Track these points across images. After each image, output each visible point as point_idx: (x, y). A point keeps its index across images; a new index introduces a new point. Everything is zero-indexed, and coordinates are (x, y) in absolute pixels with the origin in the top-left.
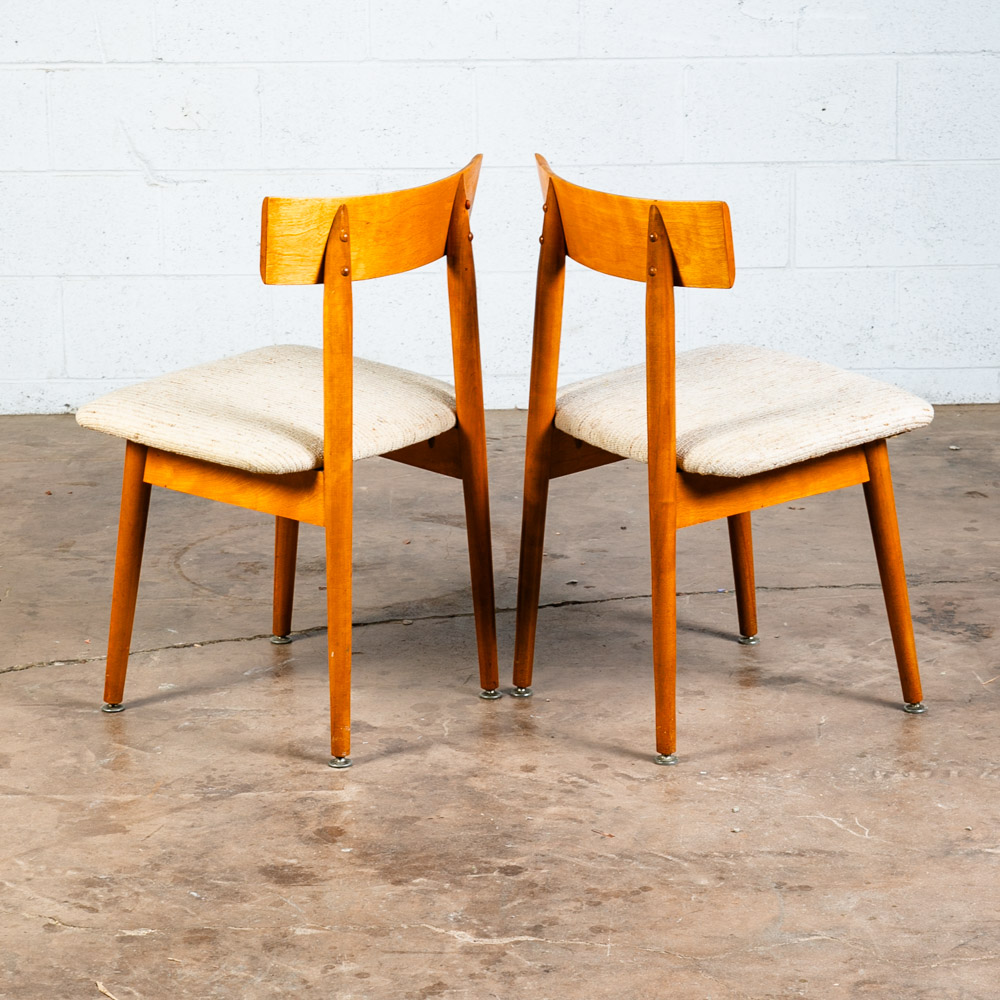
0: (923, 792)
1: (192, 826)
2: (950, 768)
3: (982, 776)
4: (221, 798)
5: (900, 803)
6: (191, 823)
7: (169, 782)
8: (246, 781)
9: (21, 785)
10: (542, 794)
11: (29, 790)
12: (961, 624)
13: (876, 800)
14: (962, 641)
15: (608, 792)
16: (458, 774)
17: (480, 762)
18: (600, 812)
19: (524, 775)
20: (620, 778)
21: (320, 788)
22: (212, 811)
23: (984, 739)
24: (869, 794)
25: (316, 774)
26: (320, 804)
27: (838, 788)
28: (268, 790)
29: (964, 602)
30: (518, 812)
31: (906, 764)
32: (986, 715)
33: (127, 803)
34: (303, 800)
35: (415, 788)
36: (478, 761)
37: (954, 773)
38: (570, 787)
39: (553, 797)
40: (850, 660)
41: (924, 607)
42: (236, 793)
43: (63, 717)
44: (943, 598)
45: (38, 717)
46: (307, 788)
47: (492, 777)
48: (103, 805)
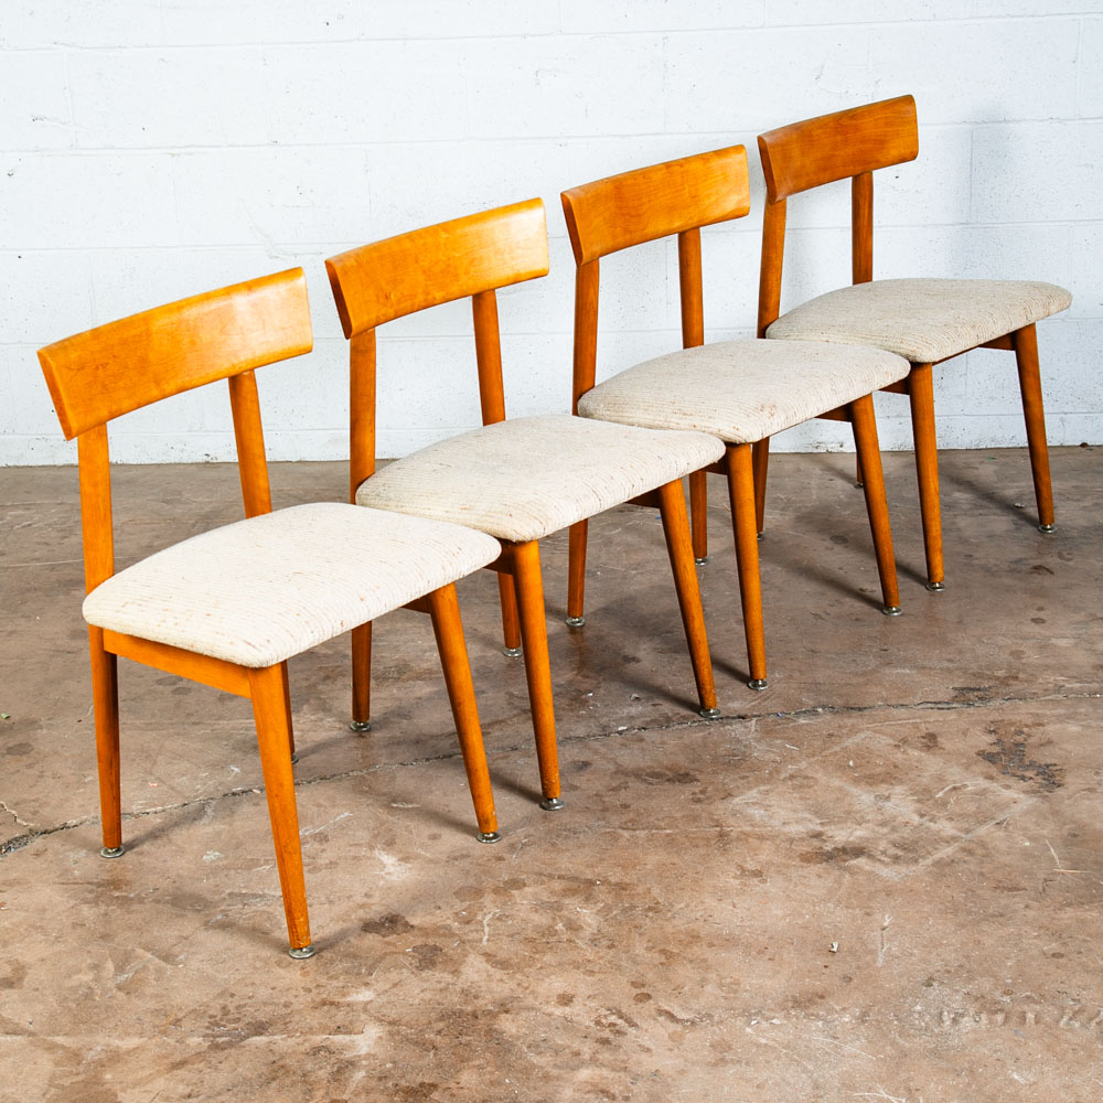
0: (995, 1051)
1: (189, 1096)
2: (1025, 1008)
3: (1062, 1023)
4: (230, 1045)
5: (972, 1071)
6: (187, 1091)
7: (180, 1015)
8: (262, 1017)
9: (25, 1020)
10: (576, 1045)
11: (31, 1028)
12: (1032, 765)
13: (944, 1064)
14: (1034, 792)
15: (647, 1044)
16: (490, 1007)
17: (514, 986)
18: (635, 1078)
19: (559, 1011)
20: (662, 1019)
21: (338, 1030)
22: (216, 1069)
23: (1062, 956)
24: (935, 1053)
25: (337, 1005)
26: (333, 1060)
27: (901, 1041)
28: (282, 1032)
29: (1034, 730)
30: (546, 1078)
31: (977, 999)
32: (1063, 915)
33: (128, 1052)
34: (316, 1050)
35: (439, 1032)
36: (513, 985)
37: (1030, 1016)
38: (607, 1034)
39: (587, 1049)
40: (916, 819)
41: (992, 738)
42: (247, 1037)
43: (97, 904)
44: (1012, 724)
45: (72, 902)
46: (324, 1029)
47: (524, 1014)
48: (103, 1056)
